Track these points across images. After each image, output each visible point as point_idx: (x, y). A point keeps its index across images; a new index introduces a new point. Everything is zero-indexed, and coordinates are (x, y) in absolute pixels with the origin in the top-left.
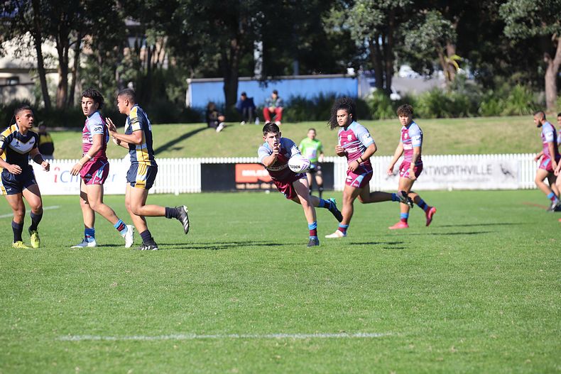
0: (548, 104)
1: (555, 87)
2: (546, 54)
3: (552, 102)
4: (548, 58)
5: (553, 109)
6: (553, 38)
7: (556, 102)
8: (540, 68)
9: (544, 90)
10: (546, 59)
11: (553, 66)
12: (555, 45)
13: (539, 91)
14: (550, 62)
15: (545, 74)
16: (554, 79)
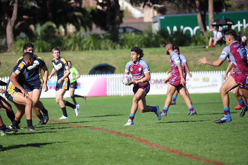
0: (8, 46)
1: (13, 36)
2: (6, 15)
3: (11, 45)
4: (8, 17)
5: (11, 49)
6: (10, 4)
7: (13, 45)
8: (3, 23)
9: (6, 38)
10: (6, 18)
11: (11, 22)
12: (12, 9)
13: (3, 38)
14: (9, 19)
15: (6, 27)
16: (12, 30)
